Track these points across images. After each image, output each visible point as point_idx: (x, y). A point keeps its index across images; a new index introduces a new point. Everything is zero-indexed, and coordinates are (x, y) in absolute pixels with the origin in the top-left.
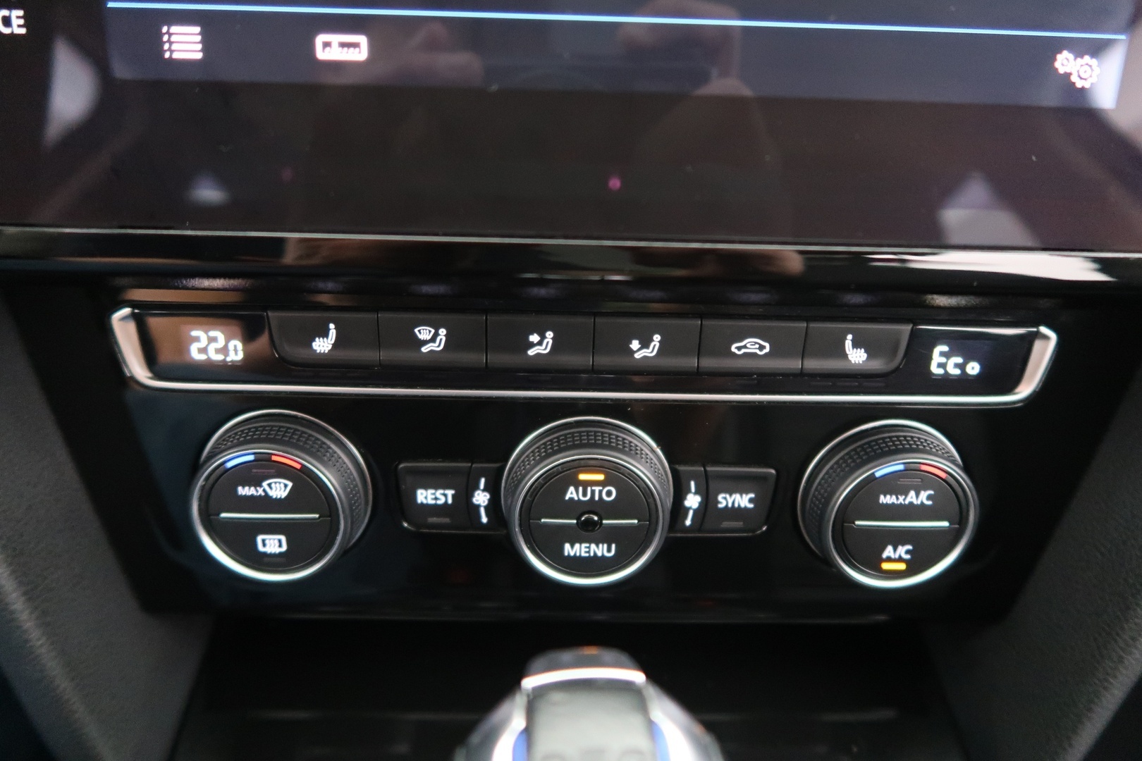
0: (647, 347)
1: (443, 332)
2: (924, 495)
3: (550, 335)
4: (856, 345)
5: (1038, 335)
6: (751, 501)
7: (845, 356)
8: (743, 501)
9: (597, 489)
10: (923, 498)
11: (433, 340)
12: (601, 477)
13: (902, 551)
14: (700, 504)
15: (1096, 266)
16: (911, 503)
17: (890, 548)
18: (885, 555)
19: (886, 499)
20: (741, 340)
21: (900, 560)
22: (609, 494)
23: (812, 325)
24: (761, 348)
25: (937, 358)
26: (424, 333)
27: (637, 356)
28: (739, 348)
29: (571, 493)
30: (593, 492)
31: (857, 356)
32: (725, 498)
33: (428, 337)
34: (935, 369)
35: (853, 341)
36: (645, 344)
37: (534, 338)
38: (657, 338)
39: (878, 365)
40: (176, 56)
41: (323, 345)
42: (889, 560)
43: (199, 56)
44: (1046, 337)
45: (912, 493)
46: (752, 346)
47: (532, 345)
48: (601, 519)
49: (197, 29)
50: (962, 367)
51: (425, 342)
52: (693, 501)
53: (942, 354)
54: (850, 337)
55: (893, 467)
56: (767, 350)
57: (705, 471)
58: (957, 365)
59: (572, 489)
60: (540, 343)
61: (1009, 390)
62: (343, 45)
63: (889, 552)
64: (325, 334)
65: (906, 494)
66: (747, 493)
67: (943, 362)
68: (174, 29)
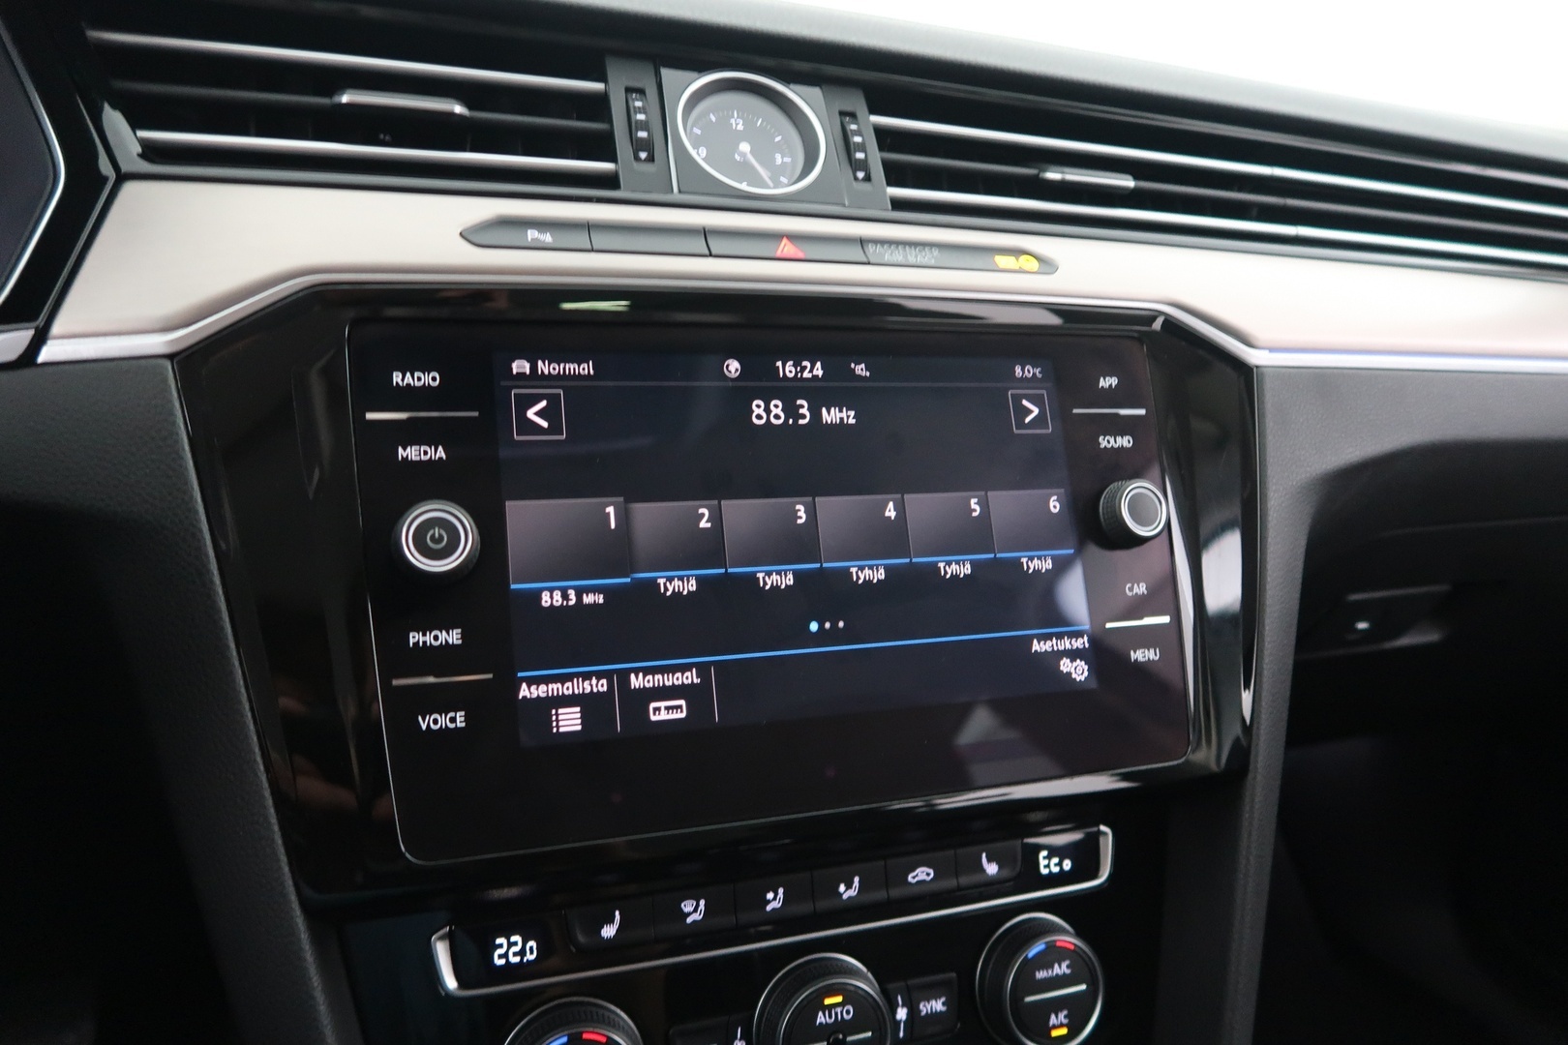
0: (851, 888)
1: (702, 902)
2: (1064, 965)
3: (781, 891)
4: (989, 860)
5: (1100, 833)
6: (943, 1004)
7: (984, 871)
8: (938, 1005)
9: (839, 1010)
10: (1061, 969)
11: (695, 910)
12: (839, 999)
13: (1062, 1017)
14: (908, 1014)
15: (1115, 778)
16: (1057, 975)
17: (1053, 1017)
18: (1051, 1023)
19: (1041, 975)
20: (914, 870)
21: (1061, 1025)
22: (848, 1013)
23: (960, 851)
24: (928, 874)
25: (1043, 862)
26: (687, 906)
27: (845, 897)
28: (914, 878)
29: (821, 1018)
30: (836, 1014)
31: (992, 869)
32: (925, 1006)
33: (692, 909)
34: (1044, 871)
35: (987, 856)
36: (849, 886)
37: (770, 896)
38: (857, 879)
39: (1006, 873)
40: (562, 730)
41: (609, 932)
42: (1055, 1027)
43: (579, 728)
44: (1105, 834)
45: (1056, 966)
46: (922, 874)
47: (769, 902)
48: (845, 1037)
49: (578, 709)
50: (1060, 864)
51: (689, 914)
52: (902, 1014)
53: (1044, 858)
54: (984, 855)
55: (1036, 949)
56: (932, 875)
57: (907, 985)
58: (1056, 865)
59: (820, 1014)
60: (775, 899)
61: (1094, 876)
62: (668, 708)
63: (1053, 1020)
64: (611, 921)
65: (1053, 967)
66: (940, 998)
67: (1047, 865)
68: (560, 711)
